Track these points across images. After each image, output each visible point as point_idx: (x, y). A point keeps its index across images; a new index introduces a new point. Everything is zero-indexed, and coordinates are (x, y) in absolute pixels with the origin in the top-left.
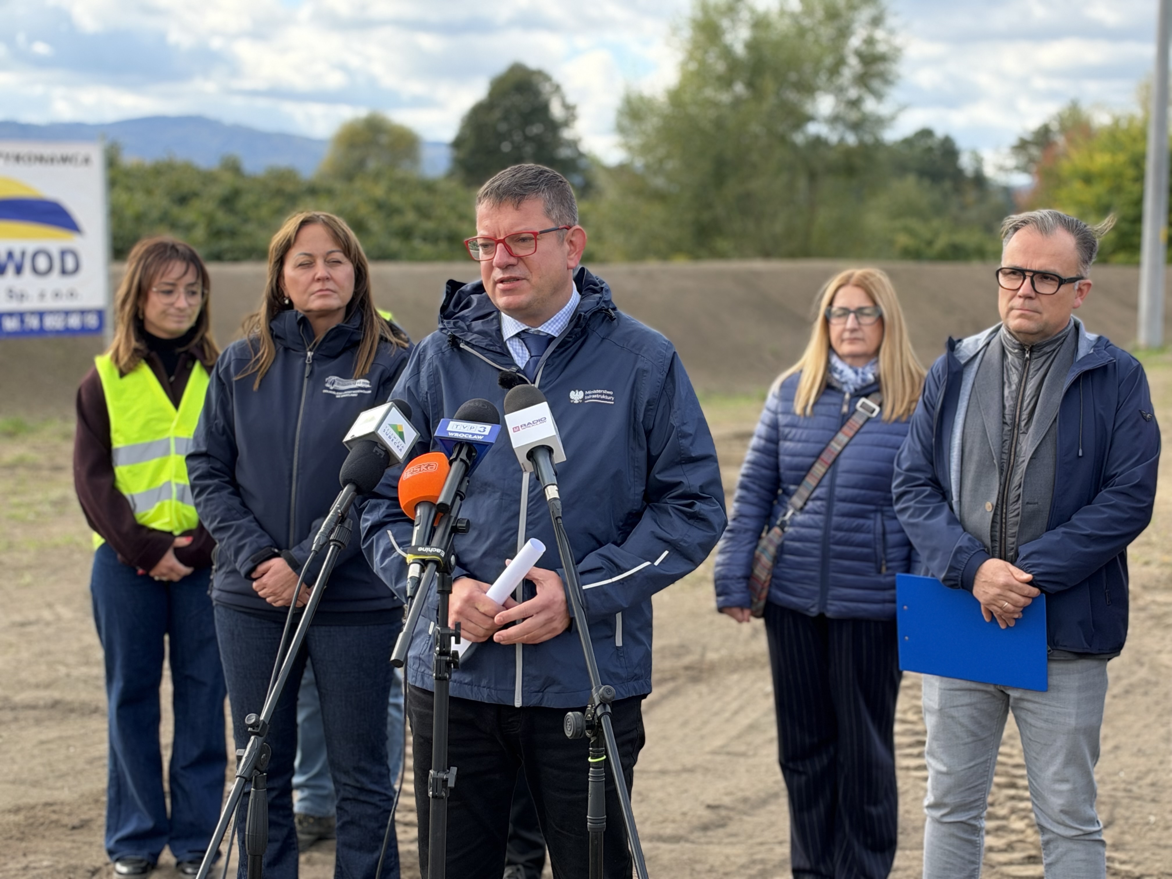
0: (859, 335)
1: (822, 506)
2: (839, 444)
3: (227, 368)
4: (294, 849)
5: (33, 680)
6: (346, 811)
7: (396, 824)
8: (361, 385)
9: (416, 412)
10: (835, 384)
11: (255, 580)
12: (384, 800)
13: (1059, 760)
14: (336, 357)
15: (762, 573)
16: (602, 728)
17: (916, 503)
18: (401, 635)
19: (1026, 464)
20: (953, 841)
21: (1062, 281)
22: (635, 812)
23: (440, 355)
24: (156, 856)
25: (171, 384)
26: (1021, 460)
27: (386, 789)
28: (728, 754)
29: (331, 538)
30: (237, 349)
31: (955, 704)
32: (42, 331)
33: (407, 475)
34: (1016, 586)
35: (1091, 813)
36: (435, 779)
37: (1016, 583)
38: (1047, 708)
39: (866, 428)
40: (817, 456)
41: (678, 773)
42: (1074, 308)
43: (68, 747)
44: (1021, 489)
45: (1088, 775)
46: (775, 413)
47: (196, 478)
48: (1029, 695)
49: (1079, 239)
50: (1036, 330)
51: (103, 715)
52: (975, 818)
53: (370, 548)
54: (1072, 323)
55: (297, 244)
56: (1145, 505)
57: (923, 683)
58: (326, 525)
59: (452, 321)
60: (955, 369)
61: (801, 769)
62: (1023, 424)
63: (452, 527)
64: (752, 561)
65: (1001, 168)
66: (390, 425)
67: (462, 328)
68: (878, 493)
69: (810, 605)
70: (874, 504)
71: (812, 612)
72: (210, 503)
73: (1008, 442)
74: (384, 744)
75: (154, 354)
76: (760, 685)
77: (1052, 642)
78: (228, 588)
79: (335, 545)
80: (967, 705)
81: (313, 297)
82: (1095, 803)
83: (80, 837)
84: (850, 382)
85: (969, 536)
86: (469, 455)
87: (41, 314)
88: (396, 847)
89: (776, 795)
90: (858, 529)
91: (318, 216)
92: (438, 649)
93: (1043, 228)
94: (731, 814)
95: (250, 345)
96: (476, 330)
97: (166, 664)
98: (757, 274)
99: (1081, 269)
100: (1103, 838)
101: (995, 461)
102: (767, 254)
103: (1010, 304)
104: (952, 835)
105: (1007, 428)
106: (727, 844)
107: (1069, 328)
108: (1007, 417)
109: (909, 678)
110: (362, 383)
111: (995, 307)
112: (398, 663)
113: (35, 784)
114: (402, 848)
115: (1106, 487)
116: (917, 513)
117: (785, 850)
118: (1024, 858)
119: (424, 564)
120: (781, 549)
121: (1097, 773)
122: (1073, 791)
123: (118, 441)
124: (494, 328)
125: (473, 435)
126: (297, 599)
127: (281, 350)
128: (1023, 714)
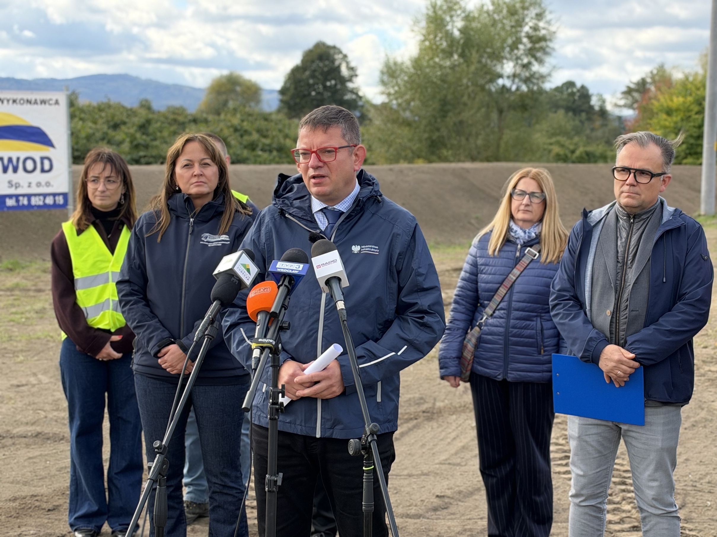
0: (529, 208)
1: (504, 313)
2: (514, 276)
3: (141, 228)
4: (184, 523)
5: (25, 420)
6: (216, 500)
7: (246, 507)
8: (223, 239)
9: (258, 256)
10: (512, 239)
11: (160, 358)
12: (238, 493)
13: (652, 467)
14: (207, 222)
15: (468, 355)
16: (371, 449)
17: (564, 310)
18: (248, 392)
19: (631, 287)
20: (587, 517)
21: (653, 176)
22: (392, 500)
23: (273, 220)
24: (100, 527)
25: (109, 239)
26: (628, 284)
27: (240, 486)
28: (449, 464)
29: (206, 333)
30: (147, 217)
31: (588, 433)
32: (29, 206)
33: (252, 294)
34: (625, 361)
35: (672, 499)
36: (270, 481)
37: (625, 359)
38: (645, 436)
39: (531, 266)
40: (501, 283)
41: (419, 476)
42: (661, 192)
43: (46, 461)
44: (628, 302)
45: (669, 477)
46: (475, 257)
47: (122, 296)
48: (633, 428)
49: (663, 149)
50: (637, 205)
51: (67, 441)
52: (600, 503)
53: (229, 339)
54: (659, 201)
55: (183, 154)
56: (704, 312)
57: (568, 421)
58: (203, 325)
59: (281, 200)
60: (587, 229)
61: (493, 474)
62: (629, 262)
63: (280, 326)
64: (462, 347)
65: (616, 105)
66: (242, 264)
67: (287, 204)
68: (539, 305)
69: (497, 374)
70: (536, 312)
71: (499, 378)
72: (131, 311)
73: (620, 273)
74: (238, 459)
75: (98, 221)
76: (469, 422)
77: (647, 395)
78: (144, 363)
79: (208, 338)
80: (595, 434)
81: (192, 186)
82: (673, 494)
83: (52, 516)
84: (521, 238)
85: (596, 331)
86: (290, 282)
87: (29, 196)
88: (246, 522)
89: (479, 490)
90: (526, 328)
91: (197, 137)
92: (271, 401)
93: (641, 143)
94: (452, 501)
95: (155, 214)
96: (296, 205)
97: (106, 410)
98: (467, 171)
99: (665, 168)
100: (678, 515)
101: (612, 285)
102: (473, 159)
103: (621, 189)
104: (586, 514)
105: (619, 265)
106: (449, 519)
107: (657, 204)
108: (619, 258)
109: (559, 418)
110: (224, 237)
111: (613, 191)
112: (247, 410)
113: (25, 483)
114: (249, 522)
115: (680, 301)
116: (565, 316)
117: (485, 523)
118: (630, 528)
119: (262, 349)
120: (480, 340)
121: (675, 475)
122: (660, 486)
123: (77, 274)
124: (307, 205)
125: (292, 270)
126: (185, 369)
127: (174, 218)
128: (629, 440)
